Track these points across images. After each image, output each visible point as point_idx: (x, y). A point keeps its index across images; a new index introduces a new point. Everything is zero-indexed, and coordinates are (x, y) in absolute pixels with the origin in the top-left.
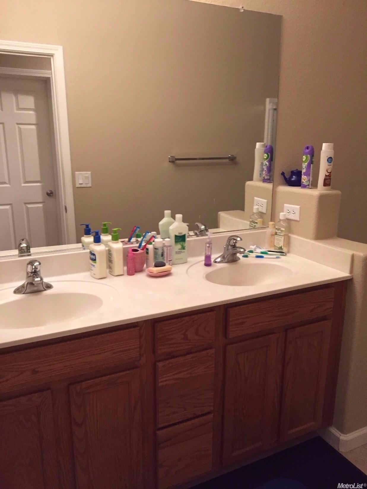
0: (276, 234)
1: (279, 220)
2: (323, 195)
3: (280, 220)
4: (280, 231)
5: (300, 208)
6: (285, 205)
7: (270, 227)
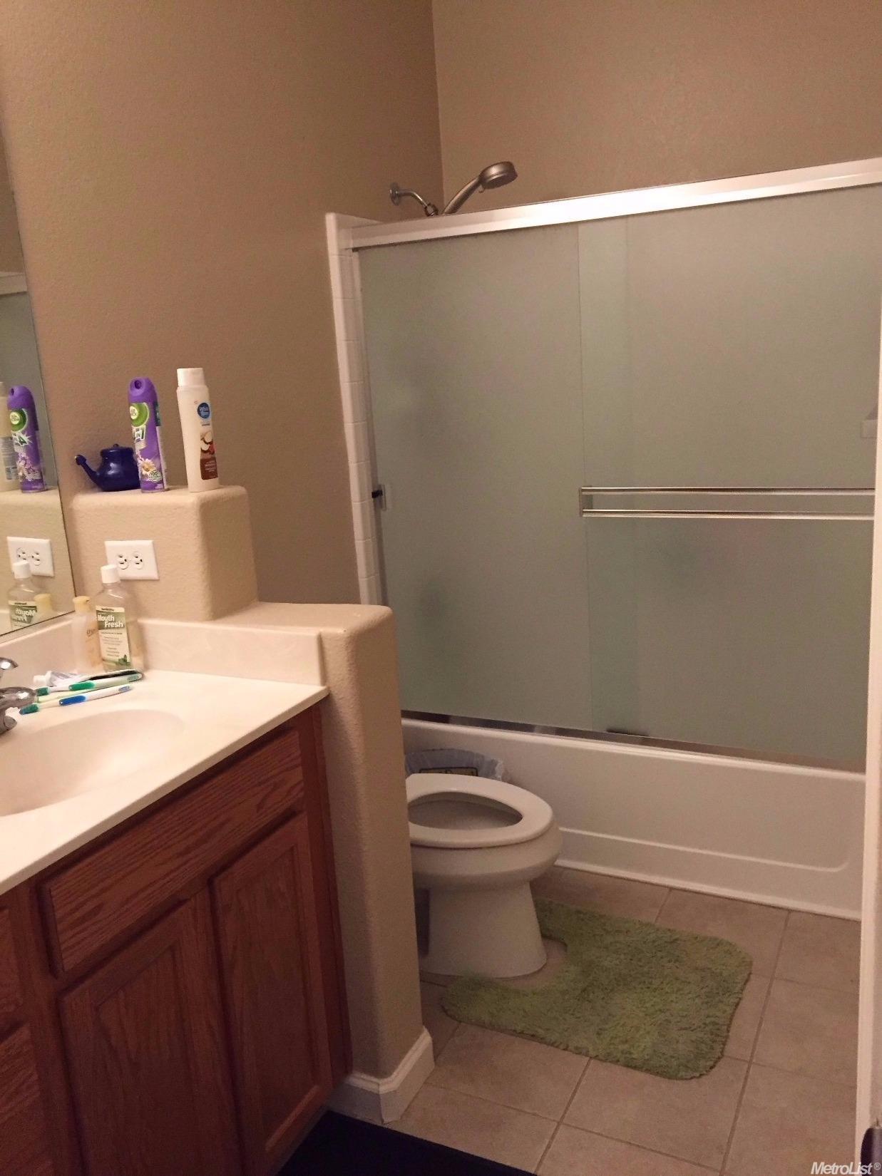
0: (101, 626)
1: (100, 588)
2: (208, 502)
3: (105, 588)
4: (111, 618)
5: (154, 544)
6: (109, 544)
7: (77, 611)
